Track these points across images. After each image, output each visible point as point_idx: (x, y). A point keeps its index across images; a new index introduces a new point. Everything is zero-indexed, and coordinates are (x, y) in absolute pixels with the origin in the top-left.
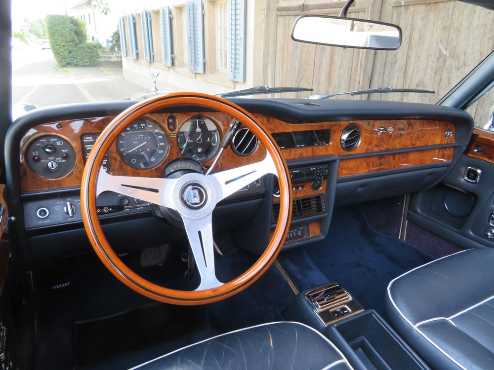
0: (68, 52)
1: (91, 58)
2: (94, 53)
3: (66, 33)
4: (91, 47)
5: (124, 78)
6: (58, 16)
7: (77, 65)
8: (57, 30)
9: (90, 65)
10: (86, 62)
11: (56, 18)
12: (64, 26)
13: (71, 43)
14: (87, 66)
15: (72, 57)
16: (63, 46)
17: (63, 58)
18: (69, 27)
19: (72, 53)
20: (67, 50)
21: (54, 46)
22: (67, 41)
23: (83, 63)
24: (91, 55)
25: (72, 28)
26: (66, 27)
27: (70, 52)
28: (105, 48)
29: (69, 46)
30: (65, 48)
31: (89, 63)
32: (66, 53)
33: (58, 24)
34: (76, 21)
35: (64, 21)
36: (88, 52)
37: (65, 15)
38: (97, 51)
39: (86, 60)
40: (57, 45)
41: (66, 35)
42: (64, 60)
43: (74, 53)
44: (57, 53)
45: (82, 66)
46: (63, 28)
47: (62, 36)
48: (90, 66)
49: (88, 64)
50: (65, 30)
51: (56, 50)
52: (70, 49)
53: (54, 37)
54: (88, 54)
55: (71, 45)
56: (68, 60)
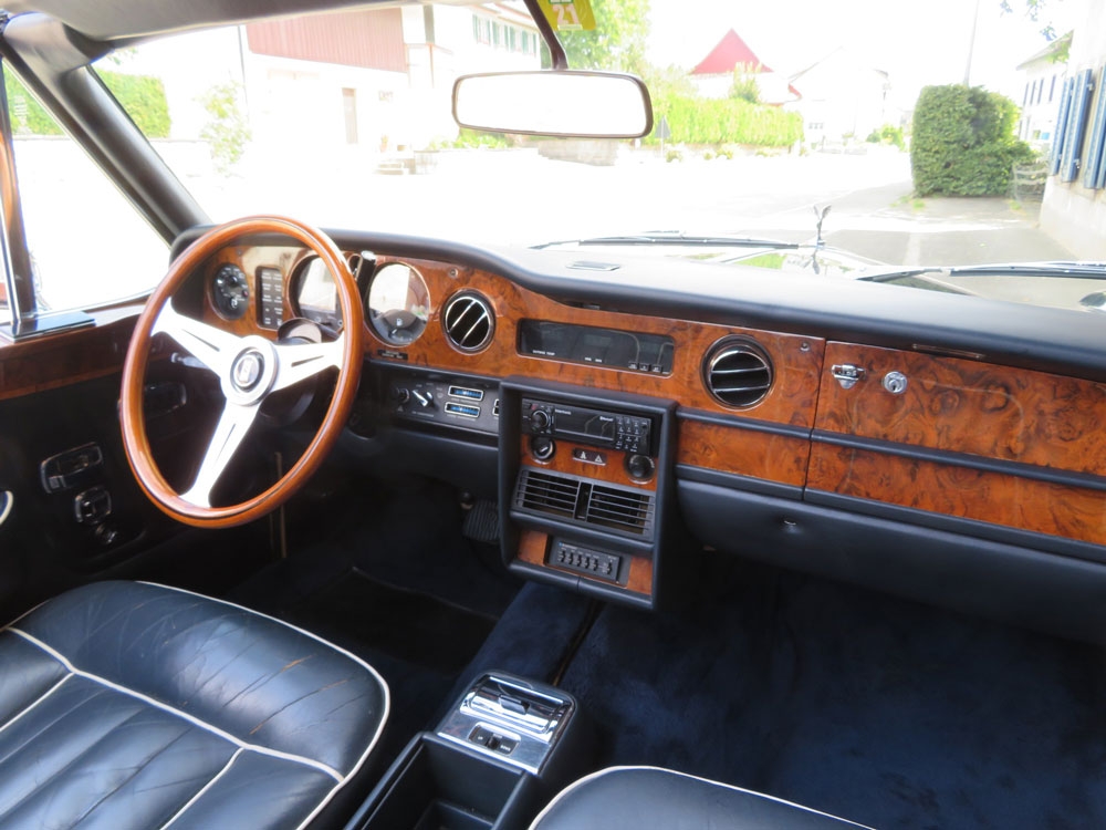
0: (943, 164)
1: (992, 179)
2: (1004, 166)
3: (950, 124)
4: (1000, 153)
5: (1038, 226)
6: (943, 87)
7: (954, 194)
8: (933, 119)
9: (985, 193)
10: (978, 187)
11: (938, 93)
12: (951, 109)
13: (955, 146)
14: (978, 196)
15: (948, 176)
16: (937, 152)
17: (928, 178)
18: (962, 111)
19: (952, 166)
20: (943, 161)
21: (916, 153)
22: (947, 142)
23: (971, 188)
24: (995, 170)
25: (966, 113)
26: (955, 110)
27: (947, 165)
28: (1034, 156)
29: (949, 152)
30: (938, 156)
31: (984, 190)
32: (937, 168)
33: (940, 106)
34: (984, 96)
35: (955, 97)
36: (989, 165)
37: (961, 84)
38: (1012, 161)
39: (980, 184)
40: (924, 150)
41: (949, 128)
42: (928, 182)
43: (956, 167)
44: (918, 167)
45: (967, 196)
46: (948, 112)
47: (941, 130)
48: (984, 196)
49: (981, 191)
50: (949, 117)
51: (919, 160)
52: (950, 158)
53: (922, 134)
54: (988, 169)
55: (954, 150)
56: (939, 181)
